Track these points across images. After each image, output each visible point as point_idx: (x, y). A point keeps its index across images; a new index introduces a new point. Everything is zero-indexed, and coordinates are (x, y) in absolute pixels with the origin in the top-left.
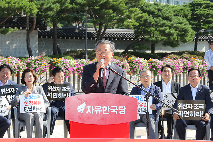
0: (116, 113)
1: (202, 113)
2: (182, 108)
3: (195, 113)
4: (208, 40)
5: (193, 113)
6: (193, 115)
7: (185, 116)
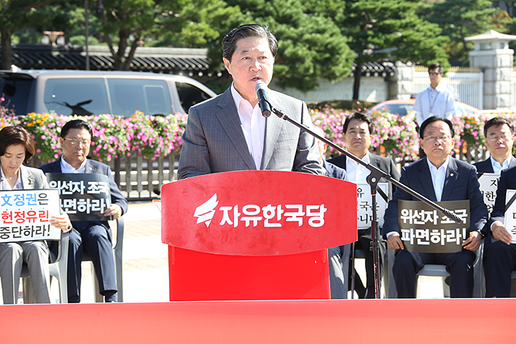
0: (300, 224)
1: (461, 233)
2: (411, 222)
3: (445, 234)
4: (384, 75)
5: (439, 234)
6: (438, 238)
7: (419, 242)
